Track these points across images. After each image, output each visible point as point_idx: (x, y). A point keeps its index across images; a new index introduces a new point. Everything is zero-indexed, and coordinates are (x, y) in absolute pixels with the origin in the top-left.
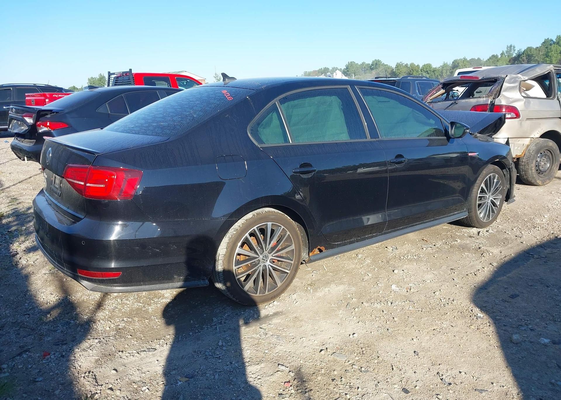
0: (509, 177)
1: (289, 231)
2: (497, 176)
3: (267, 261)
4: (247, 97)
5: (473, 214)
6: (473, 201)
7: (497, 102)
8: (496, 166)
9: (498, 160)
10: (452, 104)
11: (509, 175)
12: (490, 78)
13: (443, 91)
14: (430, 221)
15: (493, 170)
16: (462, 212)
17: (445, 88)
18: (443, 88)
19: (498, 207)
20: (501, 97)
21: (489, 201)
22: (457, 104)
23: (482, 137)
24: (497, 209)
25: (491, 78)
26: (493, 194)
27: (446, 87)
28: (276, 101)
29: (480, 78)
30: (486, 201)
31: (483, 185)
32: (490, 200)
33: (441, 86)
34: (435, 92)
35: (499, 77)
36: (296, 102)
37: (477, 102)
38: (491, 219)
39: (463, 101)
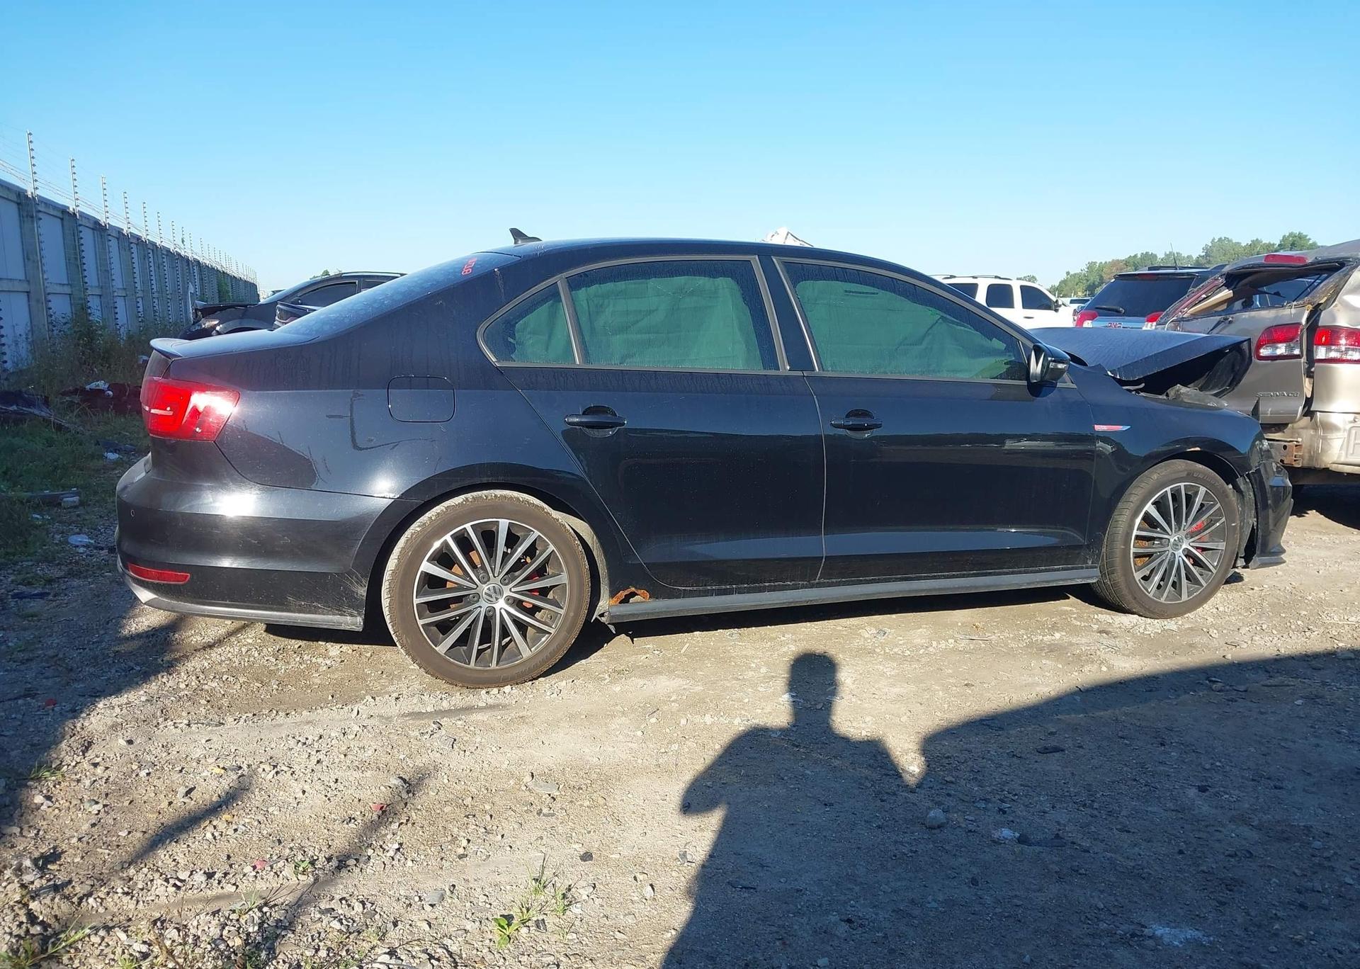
0: (1253, 498)
1: (555, 545)
2: (1202, 490)
3: (497, 599)
4: (496, 270)
5: (1119, 577)
6: (1119, 546)
7: (1324, 320)
8: (1201, 466)
9: (1198, 449)
10: (1219, 323)
11: (1252, 494)
12: (1328, 259)
13: (1226, 293)
14: (963, 576)
15: (1186, 473)
16: (1082, 568)
17: (1233, 287)
18: (1227, 285)
19: (1214, 571)
20: (1336, 306)
21: (1179, 553)
22: (1230, 322)
23: (1193, 396)
24: (1212, 575)
25: (1332, 259)
26: (1192, 535)
27: (1237, 284)
28: (560, 280)
29: (1309, 261)
30: (1166, 549)
31: (1149, 508)
32: (1181, 551)
33: (1221, 281)
34: (1204, 296)
35: (1349, 258)
36: (621, 285)
37: (1276, 317)
38: (1185, 597)
39: (1244, 316)
